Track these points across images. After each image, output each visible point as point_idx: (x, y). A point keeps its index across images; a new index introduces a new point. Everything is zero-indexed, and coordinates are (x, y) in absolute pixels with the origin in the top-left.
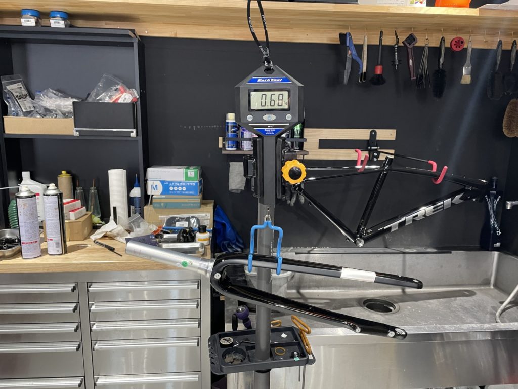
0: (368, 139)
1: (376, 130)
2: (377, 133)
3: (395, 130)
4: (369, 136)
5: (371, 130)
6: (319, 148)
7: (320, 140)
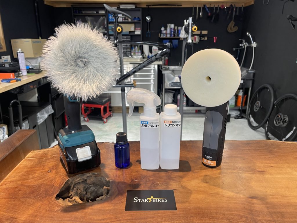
2: (202, 32)
3: (207, 31)
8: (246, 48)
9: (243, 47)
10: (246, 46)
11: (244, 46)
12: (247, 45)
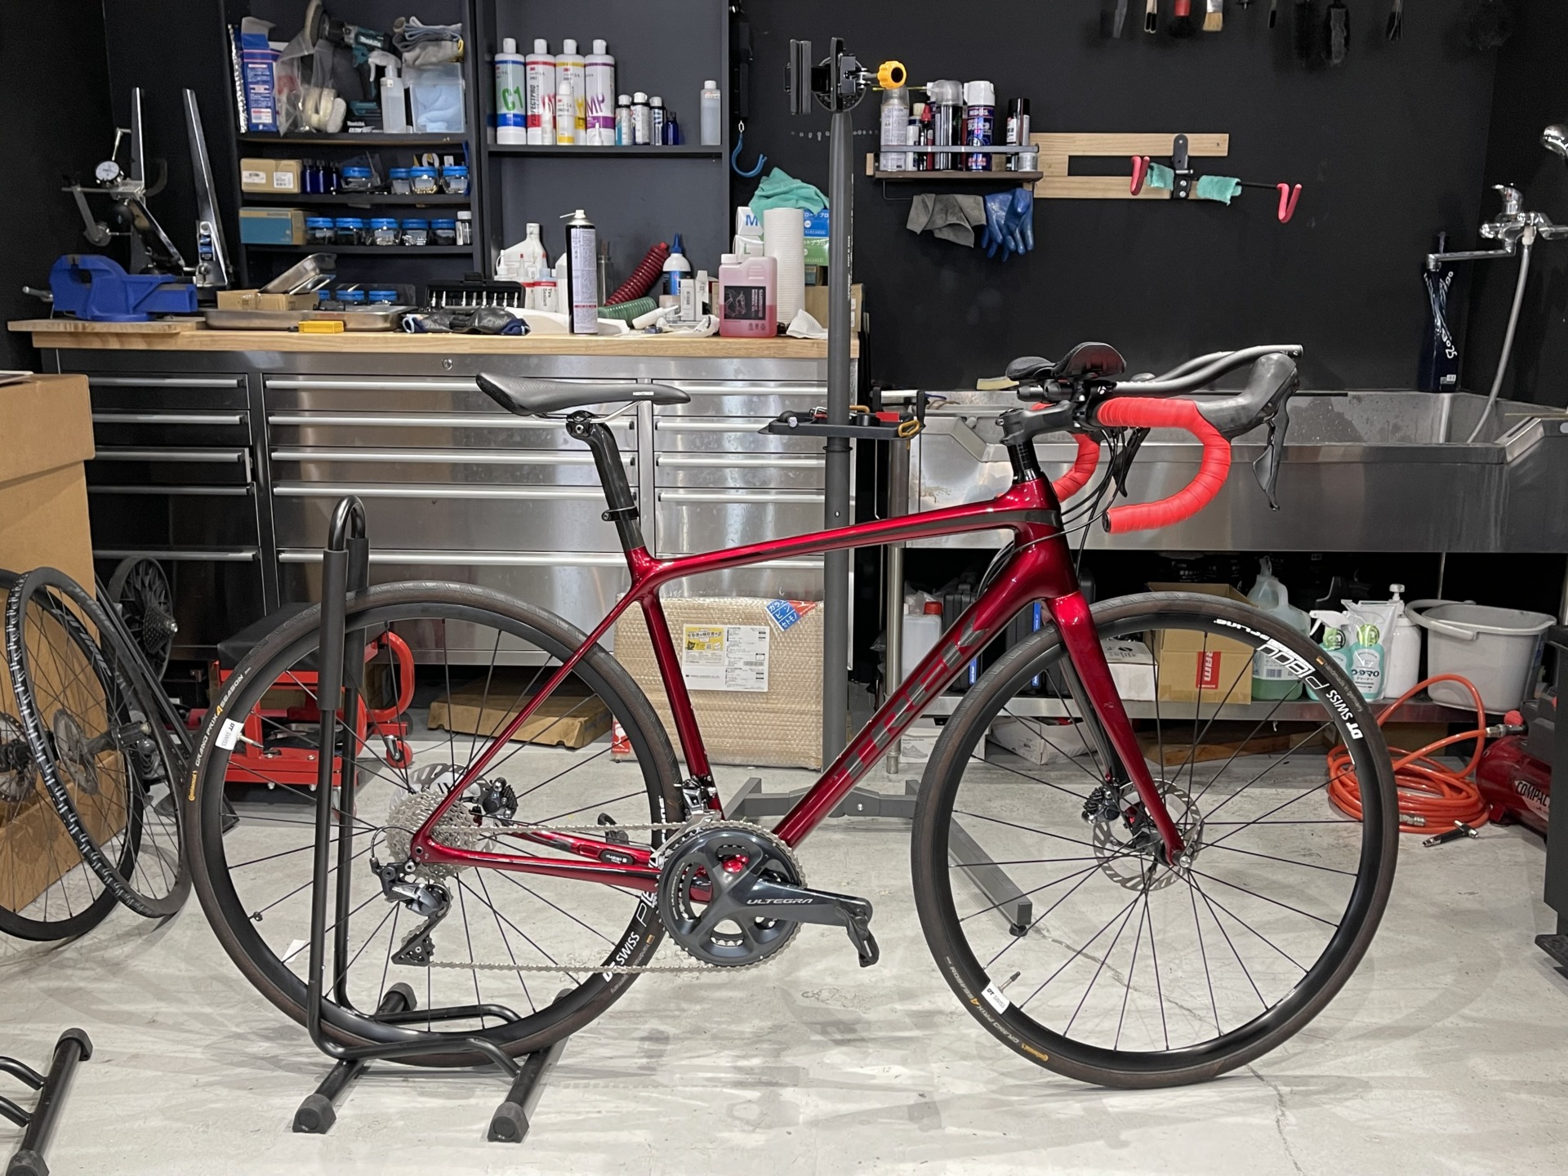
0: (1171, 154)
1: (1187, 135)
2: (1189, 142)
3: (1227, 135)
4: (1172, 147)
5: (1177, 135)
6: (1069, 175)
7: (1070, 157)
8: (1526, 251)
9: (1509, 250)
10: (1528, 240)
11: (1516, 234)
12: (1538, 236)
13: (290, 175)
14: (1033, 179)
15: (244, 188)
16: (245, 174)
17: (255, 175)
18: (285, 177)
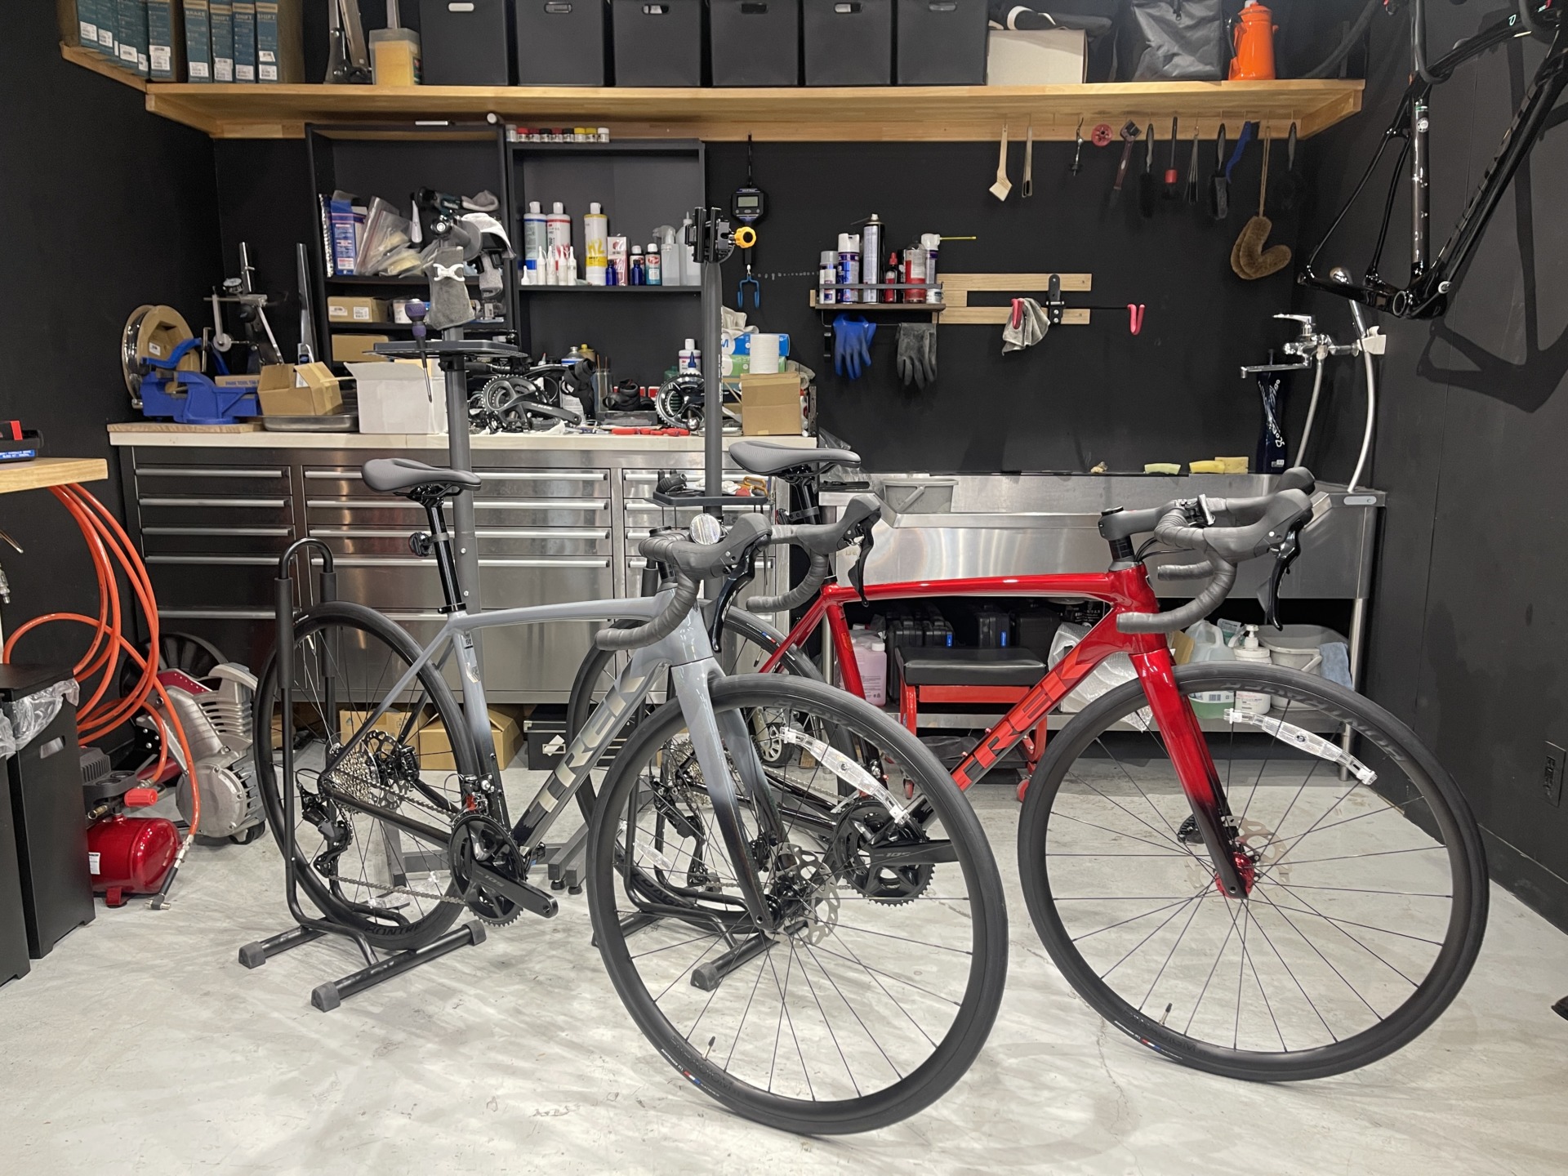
0: (1047, 289)
1: (1060, 275)
4: (1047, 284)
5: (1051, 275)
6: (968, 305)
7: (969, 292)
8: (1320, 364)
9: (1306, 363)
10: (1321, 356)
12: (1328, 353)
13: (367, 309)
14: (939, 311)
15: (331, 319)
16: (331, 309)
17: (339, 309)
18: (363, 310)
